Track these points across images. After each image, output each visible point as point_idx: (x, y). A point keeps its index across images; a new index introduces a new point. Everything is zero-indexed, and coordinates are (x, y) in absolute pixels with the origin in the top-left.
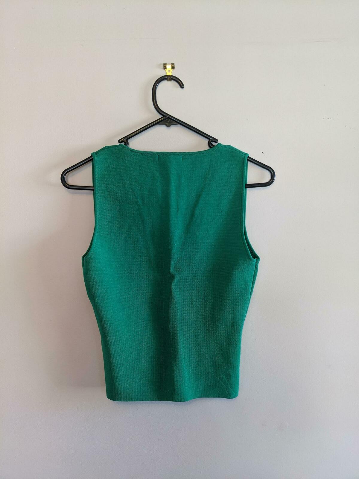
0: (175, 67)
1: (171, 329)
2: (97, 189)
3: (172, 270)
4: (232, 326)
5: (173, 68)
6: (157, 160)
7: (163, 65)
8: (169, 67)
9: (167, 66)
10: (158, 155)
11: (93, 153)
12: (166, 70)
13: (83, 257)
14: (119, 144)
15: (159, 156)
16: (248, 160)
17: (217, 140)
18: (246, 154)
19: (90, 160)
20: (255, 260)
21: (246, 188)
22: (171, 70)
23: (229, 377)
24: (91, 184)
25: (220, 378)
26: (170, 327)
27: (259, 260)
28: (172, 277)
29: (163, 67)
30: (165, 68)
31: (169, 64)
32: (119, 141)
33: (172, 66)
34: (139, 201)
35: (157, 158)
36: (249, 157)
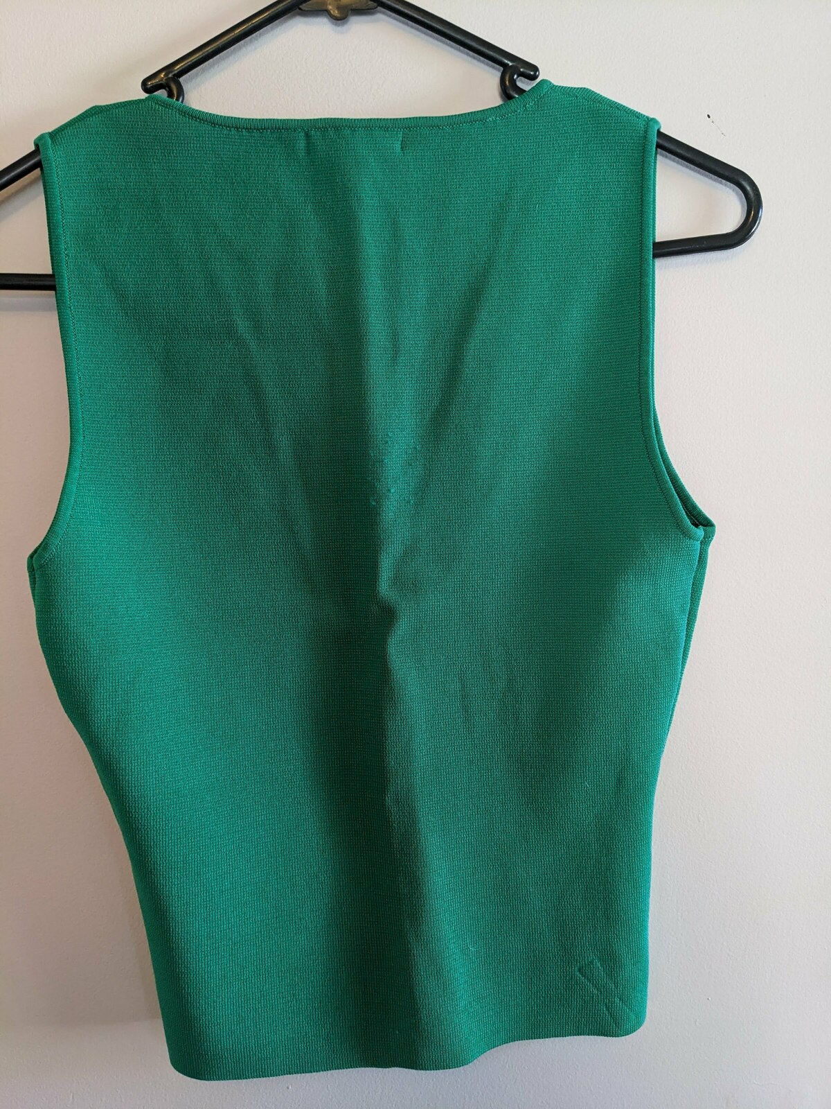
1: (394, 809)
2: (67, 282)
3: (385, 587)
4: (620, 781)
6: (302, 154)
10: (302, 134)
11: (42, 137)
13: (31, 557)
14: (144, 95)
15: (307, 135)
16: (659, 146)
17: (535, 69)
18: (649, 121)
19: (32, 164)
20: (700, 532)
21: (656, 256)
23: (612, 961)
24: (42, 266)
25: (579, 970)
26: (389, 800)
27: (713, 533)
28: (388, 615)
32: (144, 83)
34: (242, 325)
35: (301, 144)
36: (660, 134)
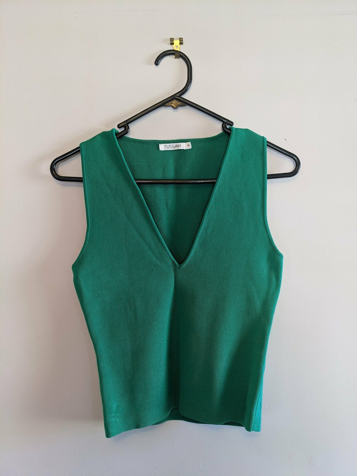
0: (184, 42)
5: (181, 43)
7: (169, 40)
8: (176, 42)
9: (174, 41)
12: (173, 45)
22: (179, 46)
29: (169, 42)
30: (172, 44)
31: (177, 39)
33: (180, 41)
